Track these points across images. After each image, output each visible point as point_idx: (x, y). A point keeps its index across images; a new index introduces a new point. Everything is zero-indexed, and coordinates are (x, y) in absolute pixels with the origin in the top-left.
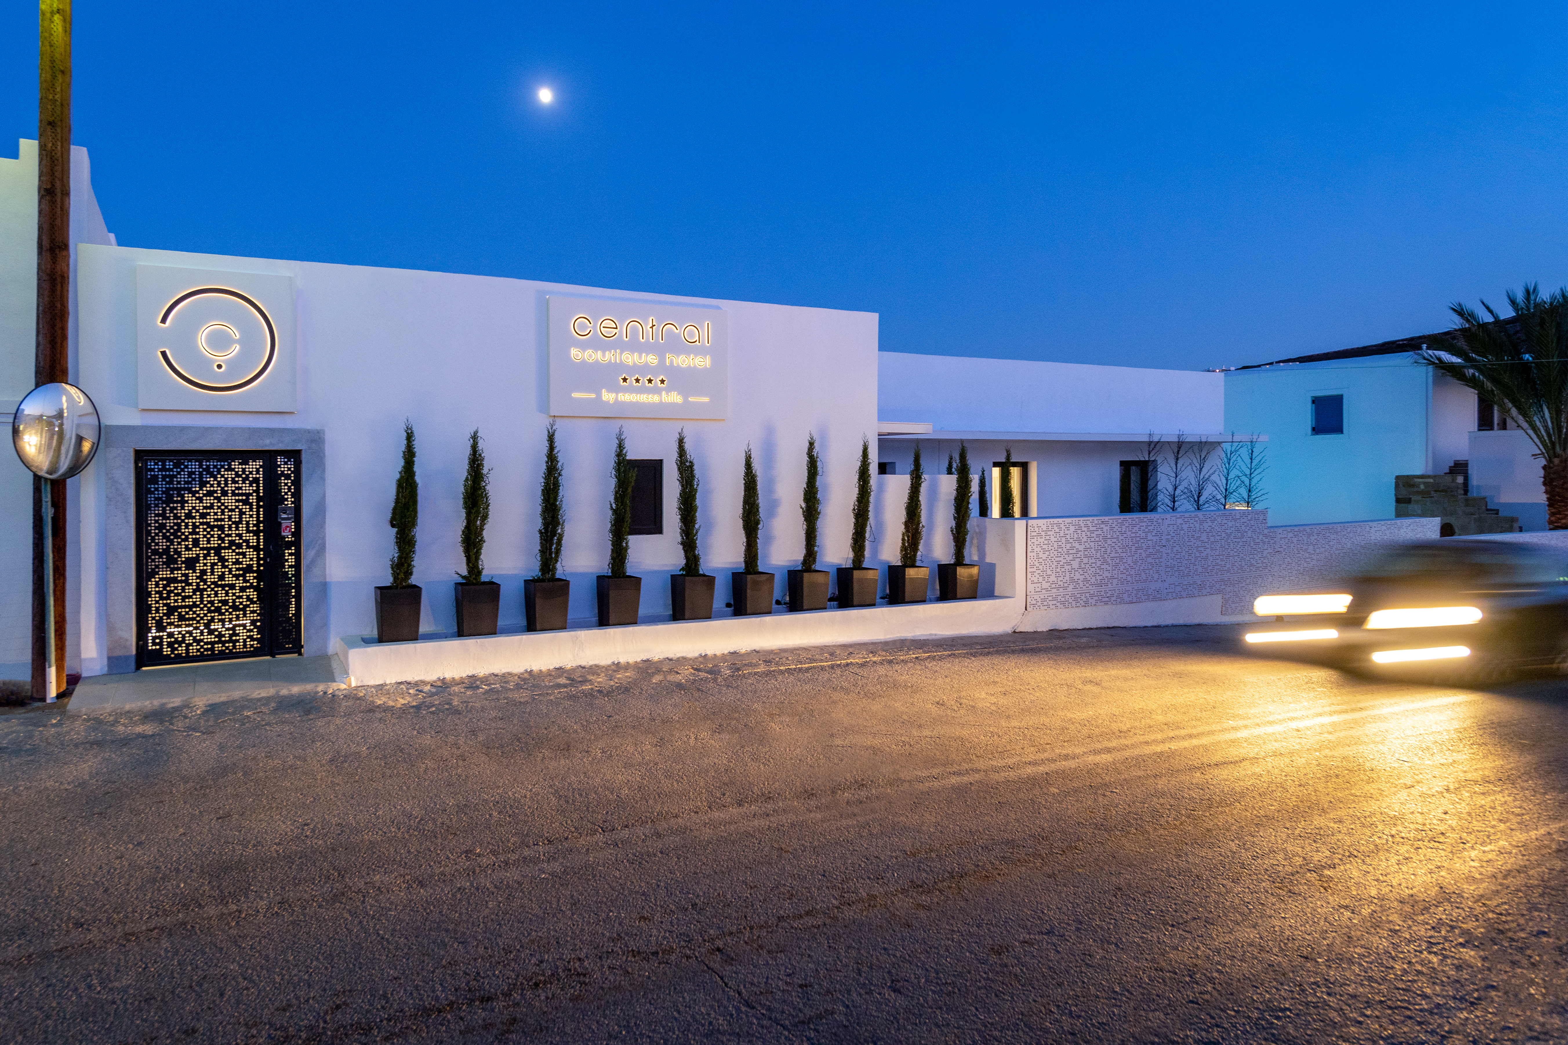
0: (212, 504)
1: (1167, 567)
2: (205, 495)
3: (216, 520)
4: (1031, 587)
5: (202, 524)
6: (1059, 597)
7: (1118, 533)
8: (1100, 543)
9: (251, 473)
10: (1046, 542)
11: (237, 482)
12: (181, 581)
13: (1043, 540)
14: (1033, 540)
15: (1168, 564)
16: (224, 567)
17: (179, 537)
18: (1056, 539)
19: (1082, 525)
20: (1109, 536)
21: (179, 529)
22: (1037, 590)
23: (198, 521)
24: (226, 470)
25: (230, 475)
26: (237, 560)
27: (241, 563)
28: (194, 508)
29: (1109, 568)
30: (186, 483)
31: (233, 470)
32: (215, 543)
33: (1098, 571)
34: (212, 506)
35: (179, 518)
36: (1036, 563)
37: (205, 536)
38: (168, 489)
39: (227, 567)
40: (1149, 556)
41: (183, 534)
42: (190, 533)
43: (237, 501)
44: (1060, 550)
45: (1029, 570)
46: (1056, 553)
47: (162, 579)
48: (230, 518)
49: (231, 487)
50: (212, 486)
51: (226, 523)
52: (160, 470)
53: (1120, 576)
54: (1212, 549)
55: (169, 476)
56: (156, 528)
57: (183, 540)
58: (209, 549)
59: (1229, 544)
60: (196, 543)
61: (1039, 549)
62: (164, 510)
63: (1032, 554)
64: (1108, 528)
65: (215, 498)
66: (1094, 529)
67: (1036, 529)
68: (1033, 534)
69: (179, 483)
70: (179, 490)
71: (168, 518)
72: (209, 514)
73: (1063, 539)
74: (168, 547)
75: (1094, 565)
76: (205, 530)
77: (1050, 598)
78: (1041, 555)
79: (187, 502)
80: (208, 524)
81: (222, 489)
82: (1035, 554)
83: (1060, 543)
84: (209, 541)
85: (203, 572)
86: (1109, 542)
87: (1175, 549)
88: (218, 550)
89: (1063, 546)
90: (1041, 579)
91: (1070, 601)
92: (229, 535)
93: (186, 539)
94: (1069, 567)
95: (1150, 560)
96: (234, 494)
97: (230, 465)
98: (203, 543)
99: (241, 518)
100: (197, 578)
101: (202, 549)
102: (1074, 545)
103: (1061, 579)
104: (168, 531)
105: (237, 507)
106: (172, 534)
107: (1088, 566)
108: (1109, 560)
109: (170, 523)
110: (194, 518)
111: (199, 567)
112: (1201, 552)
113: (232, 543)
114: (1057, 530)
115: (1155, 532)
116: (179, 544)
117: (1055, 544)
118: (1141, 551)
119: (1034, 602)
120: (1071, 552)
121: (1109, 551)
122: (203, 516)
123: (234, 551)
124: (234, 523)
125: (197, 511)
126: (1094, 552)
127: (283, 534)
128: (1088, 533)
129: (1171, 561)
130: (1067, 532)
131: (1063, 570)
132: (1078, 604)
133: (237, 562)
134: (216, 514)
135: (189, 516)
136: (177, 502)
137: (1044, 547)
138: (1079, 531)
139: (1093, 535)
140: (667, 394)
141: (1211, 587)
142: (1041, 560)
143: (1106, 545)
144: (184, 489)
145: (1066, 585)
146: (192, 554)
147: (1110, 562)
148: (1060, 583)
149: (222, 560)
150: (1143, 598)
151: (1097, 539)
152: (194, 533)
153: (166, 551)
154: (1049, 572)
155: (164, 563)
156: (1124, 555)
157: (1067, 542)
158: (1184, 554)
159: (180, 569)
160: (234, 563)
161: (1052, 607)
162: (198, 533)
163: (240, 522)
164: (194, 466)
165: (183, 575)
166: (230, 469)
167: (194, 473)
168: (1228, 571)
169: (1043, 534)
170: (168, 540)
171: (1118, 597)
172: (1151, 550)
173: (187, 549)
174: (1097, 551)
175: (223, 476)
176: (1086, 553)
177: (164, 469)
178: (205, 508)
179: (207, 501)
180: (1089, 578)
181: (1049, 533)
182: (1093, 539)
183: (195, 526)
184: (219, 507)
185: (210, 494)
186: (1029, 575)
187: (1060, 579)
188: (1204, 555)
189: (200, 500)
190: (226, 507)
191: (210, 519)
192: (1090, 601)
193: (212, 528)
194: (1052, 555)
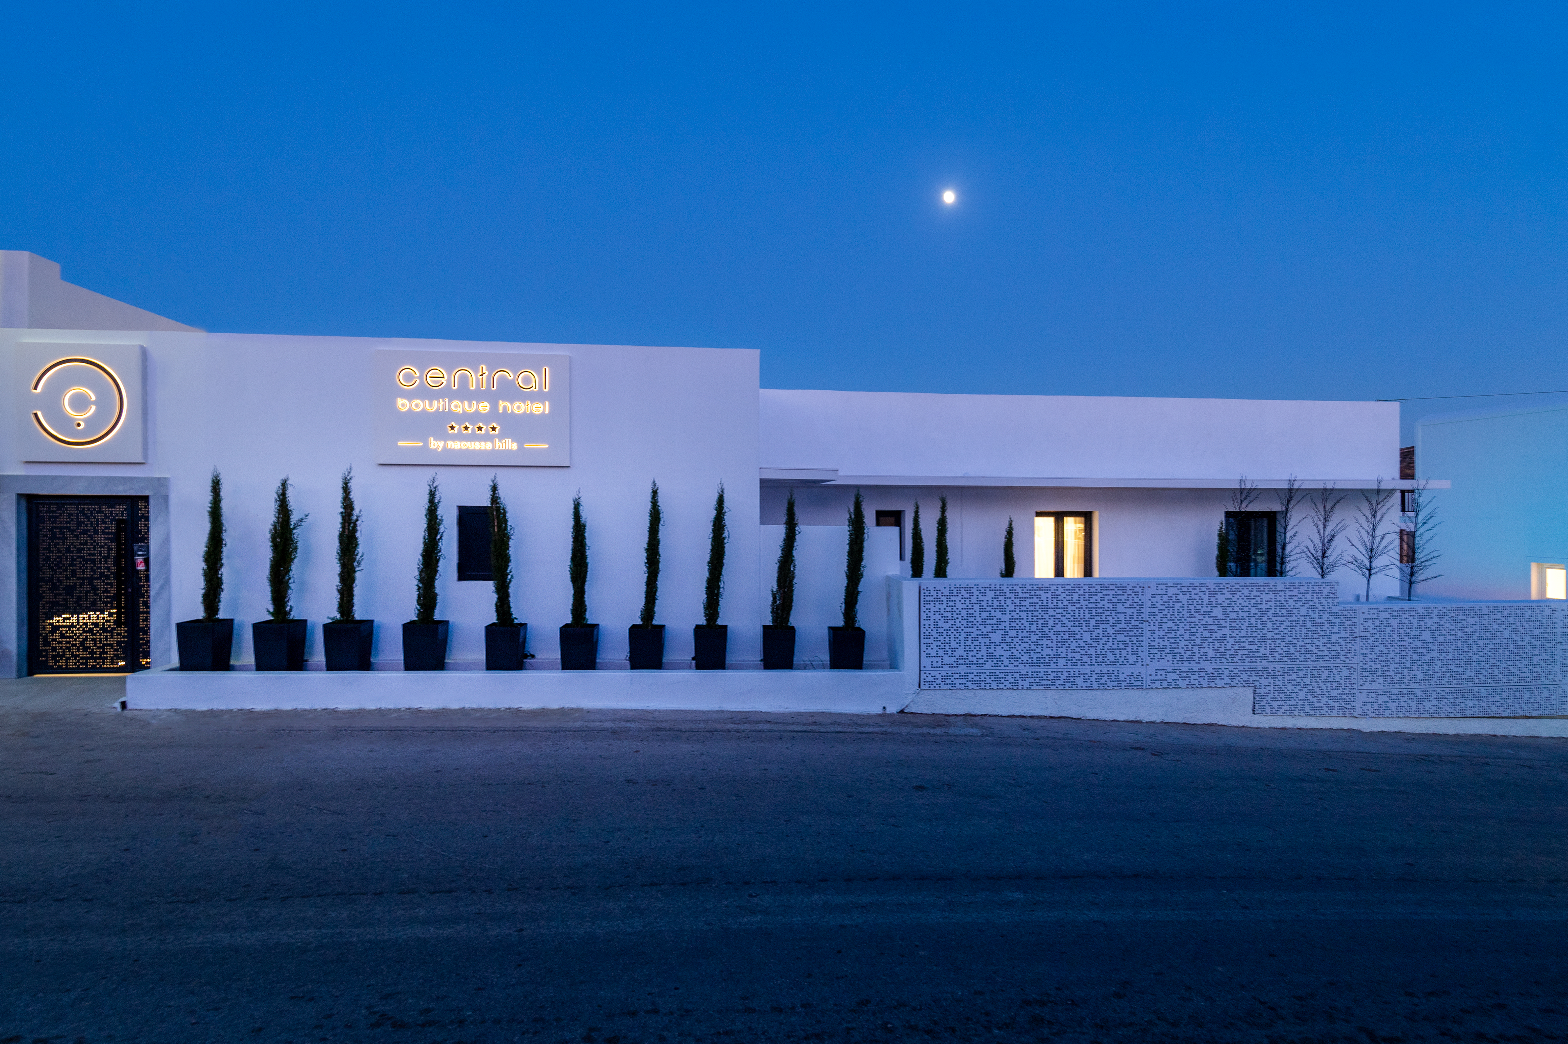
0: (86, 541)
1: (1151, 647)
2: (81, 533)
3: (90, 555)
4: (926, 661)
5: (79, 557)
6: (971, 676)
7: (1066, 603)
8: (1036, 614)
9: (117, 515)
10: (949, 609)
11: (106, 523)
12: (62, 605)
13: (944, 606)
14: (928, 606)
15: (1155, 644)
16: (96, 594)
17: (61, 568)
18: (964, 606)
19: (1007, 591)
20: (1051, 606)
21: (61, 561)
22: (935, 664)
23: (75, 555)
24: (98, 512)
25: (100, 516)
26: (106, 588)
27: (109, 592)
28: (72, 544)
29: (1050, 645)
30: (68, 522)
31: (103, 512)
32: (88, 573)
33: (1033, 647)
34: (86, 543)
35: (61, 552)
36: (934, 633)
37: (81, 568)
38: (53, 528)
39: (98, 595)
40: (1117, 633)
41: (64, 565)
42: (70, 565)
43: (106, 539)
44: (971, 619)
45: (923, 641)
46: (964, 622)
47: (47, 603)
48: (100, 553)
49: (101, 527)
50: (86, 525)
51: (97, 557)
52: (47, 512)
53: (1070, 655)
54: (1232, 629)
55: (52, 517)
56: (44, 560)
57: (64, 571)
58: (84, 579)
59: (1264, 624)
60: (74, 573)
61: (938, 617)
62: (50, 545)
63: (927, 623)
64: (1049, 595)
65: (89, 536)
66: (1027, 595)
67: (934, 593)
68: (928, 598)
69: (61, 523)
70: (61, 528)
71: (52, 552)
72: (83, 549)
73: (976, 607)
74: (53, 577)
75: (1026, 640)
76: (81, 563)
77: (957, 676)
78: (941, 624)
79: (66, 539)
80: (83, 557)
81: (95, 529)
82: (931, 623)
83: (971, 611)
84: (83, 573)
85: (80, 598)
86: (1051, 612)
87: (1165, 626)
88: (91, 579)
89: (977, 614)
90: (941, 653)
91: (988, 680)
92: (100, 568)
93: (66, 570)
94: (987, 640)
95: (1121, 637)
96: (103, 533)
97: (100, 508)
98: (79, 574)
99: (109, 553)
100: (75, 603)
101: (79, 579)
102: (993, 614)
103: (974, 653)
104: (52, 563)
105: (106, 544)
106: (56, 565)
107: (1016, 640)
108: (1051, 634)
109: (53, 556)
110: (72, 552)
111: (76, 594)
112: (1212, 631)
113: (102, 574)
114: (967, 596)
115: (1130, 602)
116: (61, 573)
117: (964, 613)
118: (1107, 626)
119: (930, 679)
120: (988, 622)
121: (1051, 623)
122: (79, 551)
123: (103, 581)
124: (104, 557)
125: (75, 547)
126: (1027, 624)
127: (139, 568)
128: (1017, 601)
129: (1157, 640)
130: (981, 598)
131: (976, 643)
132: (1001, 686)
133: (106, 591)
134: (89, 549)
135: (68, 550)
136: (59, 539)
137: (945, 614)
138: (1002, 598)
139: (1023, 603)
140: (500, 441)
141: (1232, 678)
142: (941, 630)
143: (1046, 616)
144: (64, 528)
145: (981, 661)
146: (70, 583)
147: (1054, 637)
148: (971, 659)
149: (95, 589)
150: (1111, 684)
151: (1032, 608)
152: (72, 565)
153: (51, 579)
154: (954, 645)
155: (49, 589)
156: (1077, 629)
157: (982, 610)
158: (1181, 631)
159: (61, 594)
160: (104, 592)
161: (958, 686)
162: (75, 565)
163: (108, 557)
164: (72, 509)
165: (64, 600)
166: (100, 512)
167: (72, 515)
168: (1264, 657)
169: (944, 599)
170: (53, 570)
171: (1067, 680)
172: (1123, 625)
173: (67, 578)
174: (1031, 623)
175: (95, 517)
176: (1013, 624)
177: (49, 511)
178: (81, 544)
179: (83, 538)
180: (1018, 655)
181: (953, 598)
182: (1023, 608)
183: (73, 560)
184: (92, 544)
185: (85, 532)
186: (923, 647)
187: (970, 654)
188: (1219, 634)
189: (77, 537)
190: (98, 544)
191: (84, 553)
192: (1021, 682)
193: (86, 561)
194: (958, 625)
